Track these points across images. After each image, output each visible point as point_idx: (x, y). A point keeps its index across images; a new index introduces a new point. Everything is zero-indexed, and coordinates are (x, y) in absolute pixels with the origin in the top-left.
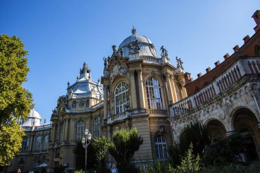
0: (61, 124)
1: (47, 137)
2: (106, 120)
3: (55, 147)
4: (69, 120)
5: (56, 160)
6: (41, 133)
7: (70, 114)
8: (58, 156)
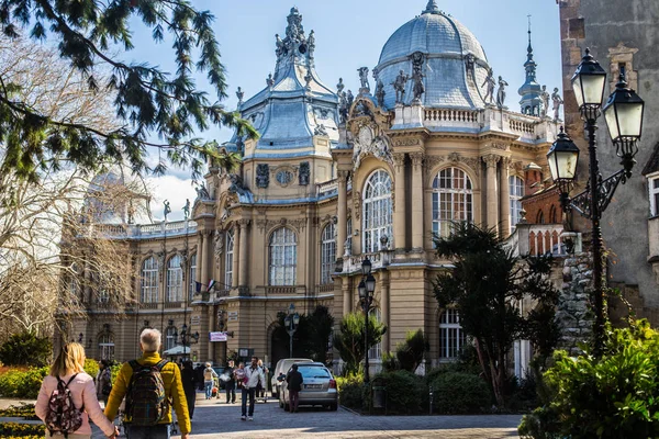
0: (222, 232)
1: (177, 262)
2: (340, 261)
3: (213, 299)
4: (249, 226)
5: (216, 336)
6: (157, 247)
7: (250, 207)
8: (221, 326)
